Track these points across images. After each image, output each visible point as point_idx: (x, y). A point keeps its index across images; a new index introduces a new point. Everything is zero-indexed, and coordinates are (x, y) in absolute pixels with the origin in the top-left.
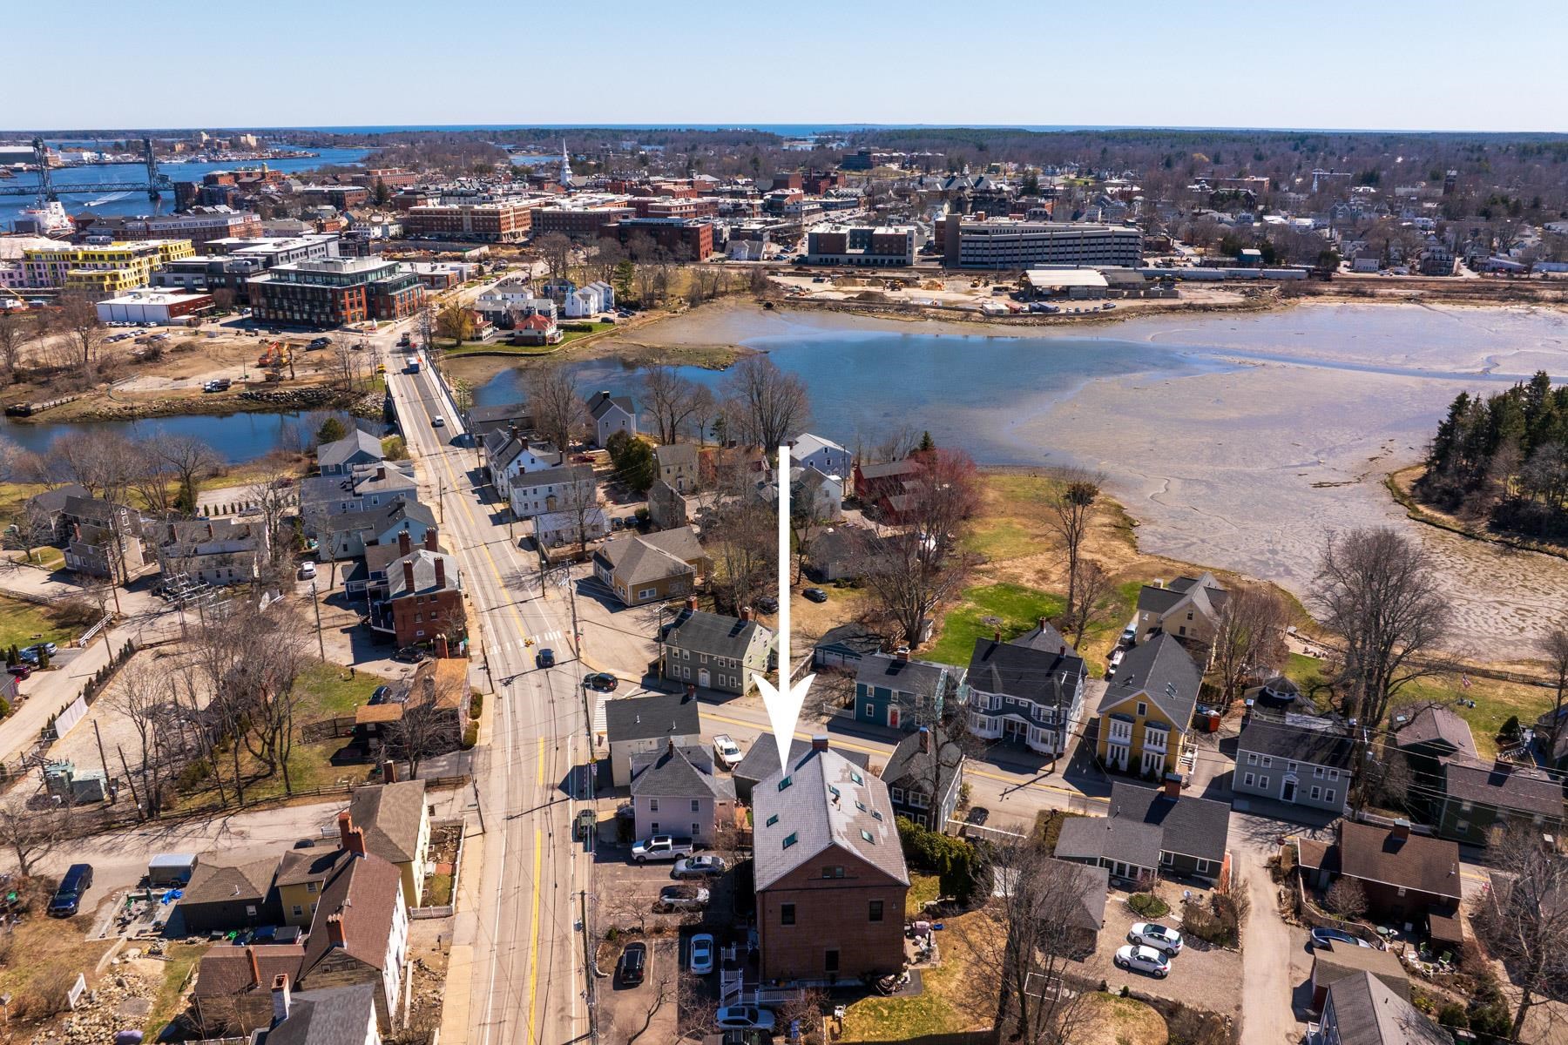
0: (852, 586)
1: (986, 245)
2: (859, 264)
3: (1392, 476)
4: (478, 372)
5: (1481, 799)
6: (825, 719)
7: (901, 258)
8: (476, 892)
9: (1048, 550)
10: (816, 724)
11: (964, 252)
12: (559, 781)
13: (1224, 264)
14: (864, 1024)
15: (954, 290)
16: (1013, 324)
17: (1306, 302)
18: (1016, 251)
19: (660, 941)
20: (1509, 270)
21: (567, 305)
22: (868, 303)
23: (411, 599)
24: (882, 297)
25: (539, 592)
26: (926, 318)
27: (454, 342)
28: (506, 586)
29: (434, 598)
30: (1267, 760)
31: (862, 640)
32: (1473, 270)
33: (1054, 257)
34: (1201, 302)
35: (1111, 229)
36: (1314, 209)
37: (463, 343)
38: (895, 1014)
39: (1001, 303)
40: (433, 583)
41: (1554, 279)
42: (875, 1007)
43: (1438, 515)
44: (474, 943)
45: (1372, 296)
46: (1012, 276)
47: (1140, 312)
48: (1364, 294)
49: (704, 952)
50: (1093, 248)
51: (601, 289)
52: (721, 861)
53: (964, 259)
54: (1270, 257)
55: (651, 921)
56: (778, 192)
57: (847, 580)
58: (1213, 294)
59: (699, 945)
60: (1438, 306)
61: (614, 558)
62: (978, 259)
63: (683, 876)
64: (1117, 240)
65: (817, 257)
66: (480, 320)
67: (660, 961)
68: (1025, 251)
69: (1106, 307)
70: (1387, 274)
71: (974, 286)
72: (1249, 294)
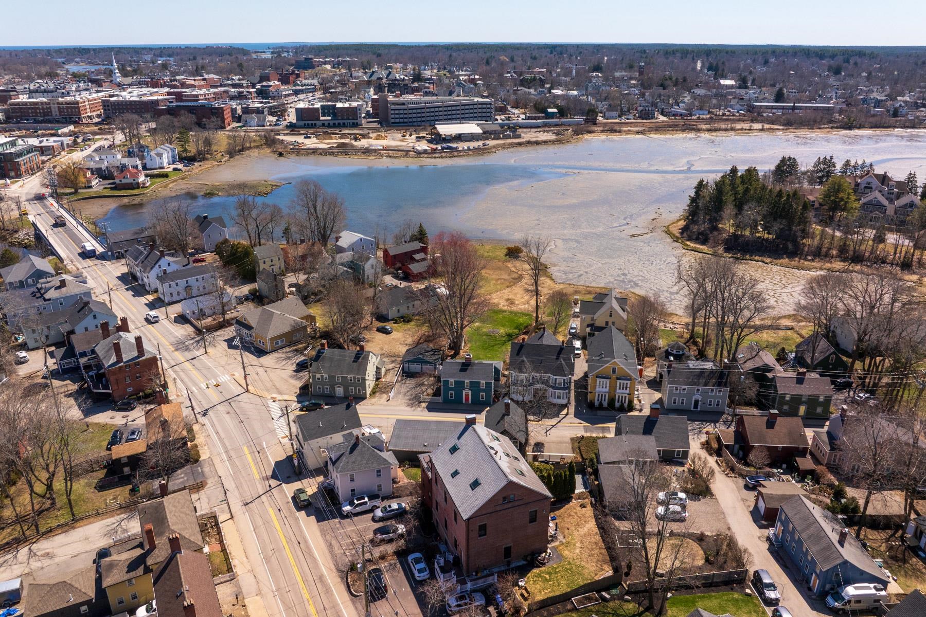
0: (404, 321)
1: (406, 112)
2: (329, 126)
3: (667, 227)
4: (96, 209)
5: (794, 393)
6: (424, 405)
7: (355, 121)
8: (245, 559)
9: (508, 287)
10: (419, 409)
11: (393, 116)
12: (270, 473)
13: (539, 118)
14: (538, 587)
15: (392, 139)
16: (435, 158)
17: (587, 137)
18: (423, 115)
19: (386, 564)
20: (681, 115)
21: (147, 160)
22: (344, 150)
23: (121, 367)
24: (352, 146)
25: (202, 351)
26: (382, 156)
27: (73, 190)
28: (176, 350)
29: (138, 364)
30: (684, 389)
31: (431, 353)
32: (664, 116)
33: (445, 117)
34: (534, 139)
35: (476, 100)
36: (577, 86)
37: (79, 191)
38: (553, 576)
39: (423, 146)
40: (135, 354)
41: (703, 119)
42: (539, 575)
43: (698, 246)
44: (259, 593)
45: (620, 132)
46: (424, 129)
47: (503, 147)
48: (616, 131)
49: (422, 565)
50: (467, 111)
51: (169, 149)
52: (403, 505)
53: (393, 120)
54: (562, 113)
55: (377, 552)
56: (264, 83)
57: (402, 317)
58: (538, 134)
59: (417, 561)
61: (253, 322)
62: (402, 120)
63: (382, 519)
64: (480, 106)
65: (302, 123)
66: (89, 174)
67: (392, 577)
68: (428, 114)
69: (484, 145)
70: (623, 120)
71: (404, 136)
72: (557, 134)
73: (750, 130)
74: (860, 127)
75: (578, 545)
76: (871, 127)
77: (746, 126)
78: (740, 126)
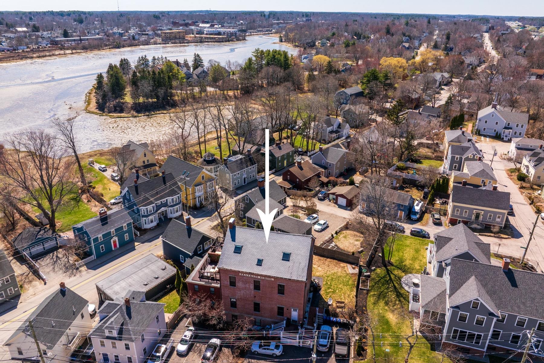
3: (86, 109)
5: (281, 155)
6: (83, 268)
10: (81, 274)
20: (9, 50)
30: (238, 174)
38: (332, 288)
42: (327, 293)
43: (119, 115)
73: (65, 54)
74: (124, 47)
76: (129, 46)
77: (62, 52)
78: (57, 52)
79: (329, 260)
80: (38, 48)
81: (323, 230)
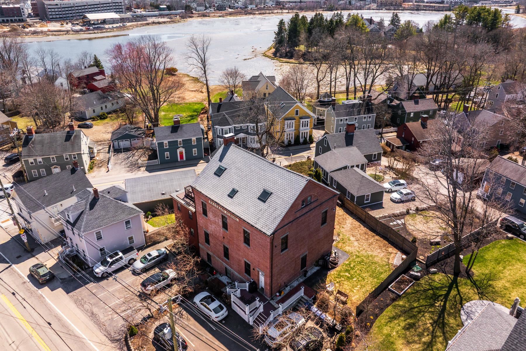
0: (100, 119)
1: (59, 10)
3: (264, 53)
5: (416, 111)
6: (143, 169)
9: (176, 90)
10: (139, 172)
11: (50, 13)
13: (155, 11)
15: (53, 26)
16: (89, 34)
17: (190, 19)
18: (74, 11)
20: (241, 8)
26: (48, 35)
30: (346, 120)
32: (231, 9)
34: (157, 21)
38: (352, 272)
42: (339, 276)
43: (289, 60)
45: (209, 16)
46: (77, 20)
47: (137, 26)
48: (206, 16)
49: (215, 304)
52: (163, 250)
53: (51, 17)
54: (170, 8)
57: (98, 116)
58: (158, 19)
59: (207, 301)
60: (229, 17)
62: (58, 16)
64: (114, 4)
68: (77, 11)
69: (123, 25)
70: (208, 11)
71: (62, 24)
72: (171, 18)
73: (282, 13)
75: (352, 239)
78: (276, 11)
79: (377, 237)
80: (264, 7)
81: (401, 201)
